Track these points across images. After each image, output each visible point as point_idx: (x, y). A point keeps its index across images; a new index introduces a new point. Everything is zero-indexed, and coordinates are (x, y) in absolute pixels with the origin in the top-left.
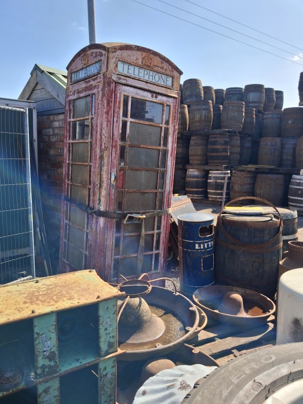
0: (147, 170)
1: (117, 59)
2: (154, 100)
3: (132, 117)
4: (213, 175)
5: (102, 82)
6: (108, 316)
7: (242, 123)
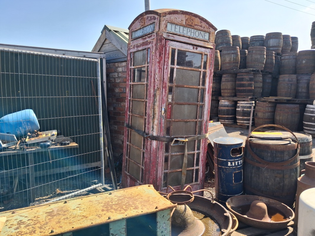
0: (189, 105)
1: (167, 21)
2: (195, 51)
3: (178, 64)
4: (241, 105)
5: (155, 39)
6: (163, 222)
7: (263, 63)
